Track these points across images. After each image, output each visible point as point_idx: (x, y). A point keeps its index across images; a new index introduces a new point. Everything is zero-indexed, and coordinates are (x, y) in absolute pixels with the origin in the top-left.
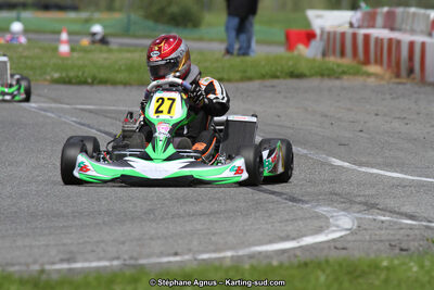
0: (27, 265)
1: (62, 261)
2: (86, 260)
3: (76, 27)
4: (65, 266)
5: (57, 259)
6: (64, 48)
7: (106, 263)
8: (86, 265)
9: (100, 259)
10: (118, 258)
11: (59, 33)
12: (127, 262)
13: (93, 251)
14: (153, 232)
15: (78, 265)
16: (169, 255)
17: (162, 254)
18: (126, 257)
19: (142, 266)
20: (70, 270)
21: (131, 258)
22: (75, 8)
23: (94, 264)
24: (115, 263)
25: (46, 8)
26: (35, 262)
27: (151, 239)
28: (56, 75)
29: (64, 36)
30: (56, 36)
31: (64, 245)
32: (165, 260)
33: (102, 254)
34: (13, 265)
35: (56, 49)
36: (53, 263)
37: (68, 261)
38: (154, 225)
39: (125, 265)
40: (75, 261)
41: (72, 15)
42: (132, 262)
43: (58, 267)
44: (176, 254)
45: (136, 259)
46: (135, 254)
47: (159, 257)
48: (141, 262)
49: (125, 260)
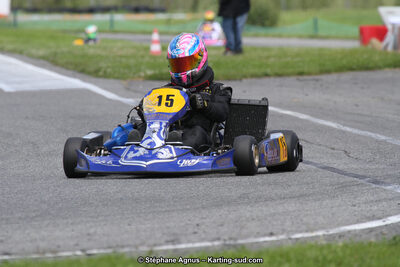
0: (136, 247)
1: (167, 242)
2: (189, 242)
3: (163, 28)
4: (170, 247)
5: (163, 241)
6: (156, 48)
7: (208, 244)
8: (190, 245)
9: (202, 240)
10: (219, 239)
11: (150, 33)
12: (228, 242)
13: (195, 233)
14: (248, 215)
15: (183, 246)
16: (265, 235)
17: (258, 235)
18: (226, 238)
19: (243, 246)
20: (175, 250)
21: (231, 239)
22: (162, 10)
23: (197, 245)
24: (216, 243)
25: (137, 10)
26: (142, 244)
27: (247, 220)
28: (149, 72)
29: (155, 36)
31: (168, 228)
32: (262, 239)
33: (203, 236)
34: (123, 247)
35: (147, 49)
36: (160, 245)
37: (173, 242)
38: (249, 208)
39: (225, 245)
40: (180, 243)
41: (161, 16)
42: (232, 242)
43: (165, 247)
44: (271, 234)
45: (235, 239)
46: (234, 235)
47: (256, 237)
48: (240, 242)
49: (225, 240)
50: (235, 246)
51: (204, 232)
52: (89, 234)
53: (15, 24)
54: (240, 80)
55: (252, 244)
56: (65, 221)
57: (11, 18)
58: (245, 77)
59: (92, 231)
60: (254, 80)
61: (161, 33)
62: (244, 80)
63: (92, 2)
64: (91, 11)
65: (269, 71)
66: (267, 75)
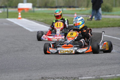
2: (85, 77)
3: (78, 12)
7: (91, 77)
8: (86, 78)
9: (89, 76)
10: (94, 76)
12: (97, 77)
13: (87, 74)
15: (83, 78)
16: (108, 75)
17: (106, 75)
20: (81, 79)
21: (98, 76)
22: (78, 7)
23: (88, 78)
24: (94, 77)
25: (70, 7)
27: (103, 70)
29: (75, 15)
30: (73, 15)
31: (79, 72)
32: (107, 76)
33: (90, 75)
38: (103, 66)
39: (96, 78)
40: (82, 77)
41: (77, 9)
42: (98, 77)
44: (110, 75)
45: (99, 76)
47: (105, 75)
48: (101, 77)
49: (96, 76)
50: (99, 78)
51: (90, 74)
52: (55, 74)
53: (34, 11)
54: (101, 28)
55: (104, 77)
56: (48, 70)
57: (33, 9)
58: (103, 27)
59: (56, 73)
60: (105, 28)
61: (77, 14)
62: (102, 28)
63: (57, 5)
64: (56, 7)
65: (110, 25)
66: (109, 27)
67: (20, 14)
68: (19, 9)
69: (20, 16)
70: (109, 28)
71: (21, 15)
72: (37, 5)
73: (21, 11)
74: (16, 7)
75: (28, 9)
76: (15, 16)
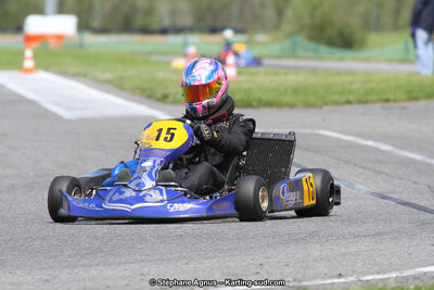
6: (231, 72)
14: (317, 254)
16: (333, 277)
17: (326, 276)
19: (305, 288)
21: (295, 280)
25: (214, 31)
27: (315, 260)
29: (231, 60)
31: (229, 267)
32: (329, 281)
38: (318, 246)
42: (296, 284)
44: (340, 276)
45: (300, 281)
46: (299, 277)
47: (322, 278)
48: (305, 283)
50: (298, 288)
51: (268, 272)
52: (142, 274)
53: (81, 45)
54: (320, 107)
55: (317, 286)
56: (118, 260)
57: (77, 39)
58: (326, 104)
59: (145, 270)
60: (335, 107)
62: (325, 108)
63: (166, 22)
64: (164, 32)
65: (351, 98)
66: (349, 102)
67: (29, 53)
68: (29, 39)
69: (29, 63)
70: (347, 107)
71: (35, 57)
72: (96, 24)
73: (35, 45)
74: (19, 29)
75: (59, 37)
76: (13, 62)
